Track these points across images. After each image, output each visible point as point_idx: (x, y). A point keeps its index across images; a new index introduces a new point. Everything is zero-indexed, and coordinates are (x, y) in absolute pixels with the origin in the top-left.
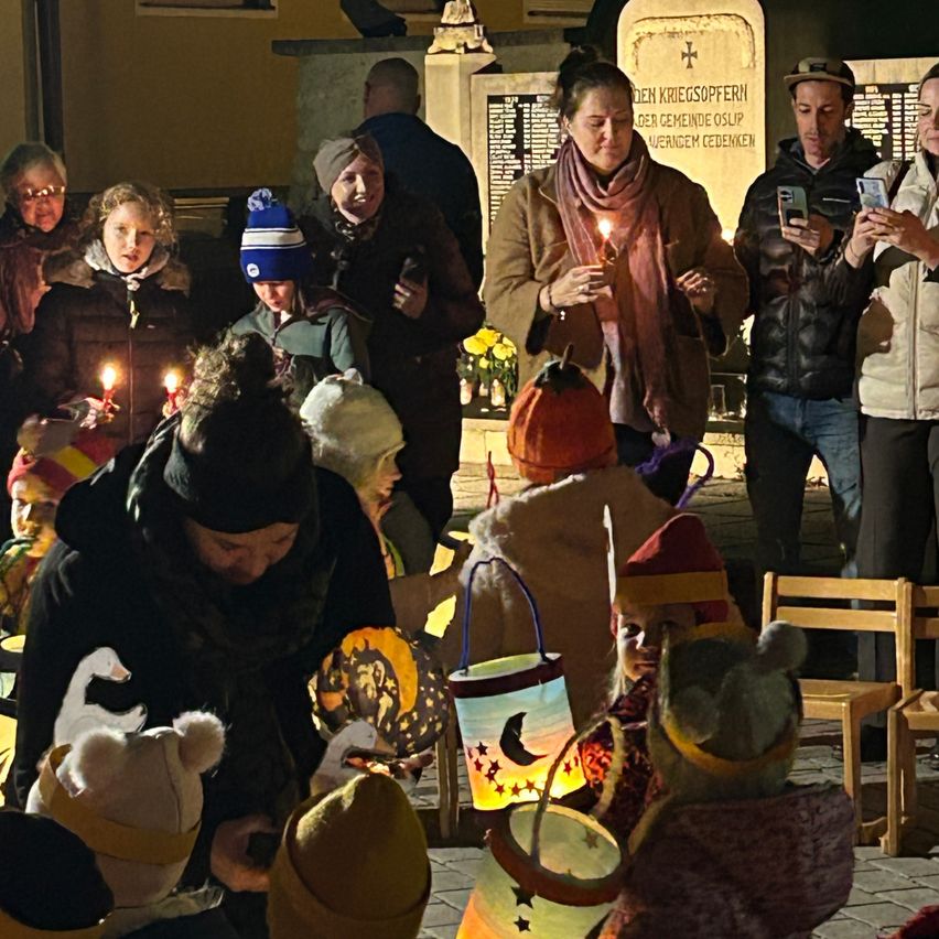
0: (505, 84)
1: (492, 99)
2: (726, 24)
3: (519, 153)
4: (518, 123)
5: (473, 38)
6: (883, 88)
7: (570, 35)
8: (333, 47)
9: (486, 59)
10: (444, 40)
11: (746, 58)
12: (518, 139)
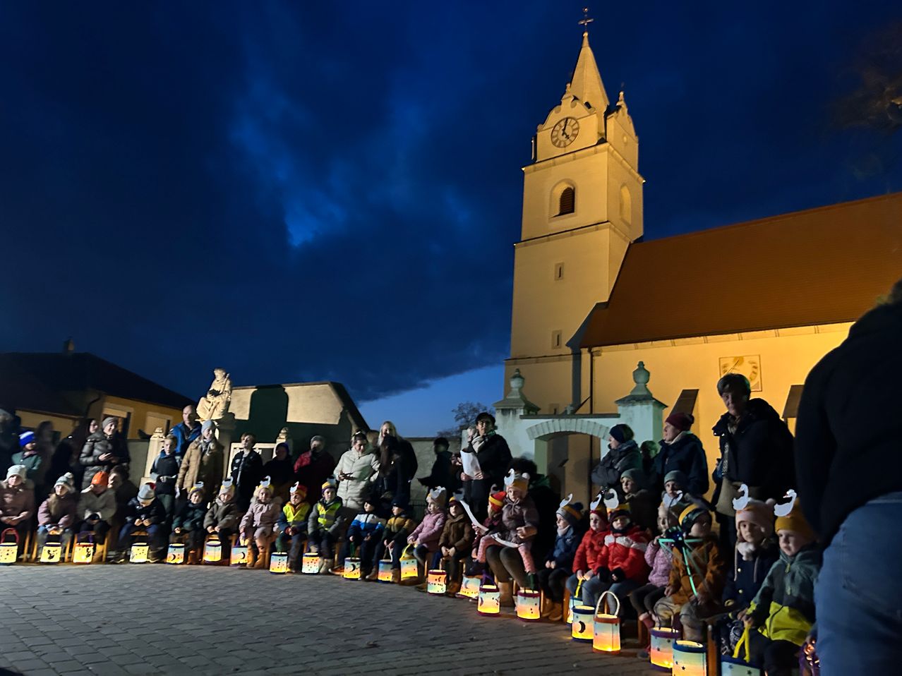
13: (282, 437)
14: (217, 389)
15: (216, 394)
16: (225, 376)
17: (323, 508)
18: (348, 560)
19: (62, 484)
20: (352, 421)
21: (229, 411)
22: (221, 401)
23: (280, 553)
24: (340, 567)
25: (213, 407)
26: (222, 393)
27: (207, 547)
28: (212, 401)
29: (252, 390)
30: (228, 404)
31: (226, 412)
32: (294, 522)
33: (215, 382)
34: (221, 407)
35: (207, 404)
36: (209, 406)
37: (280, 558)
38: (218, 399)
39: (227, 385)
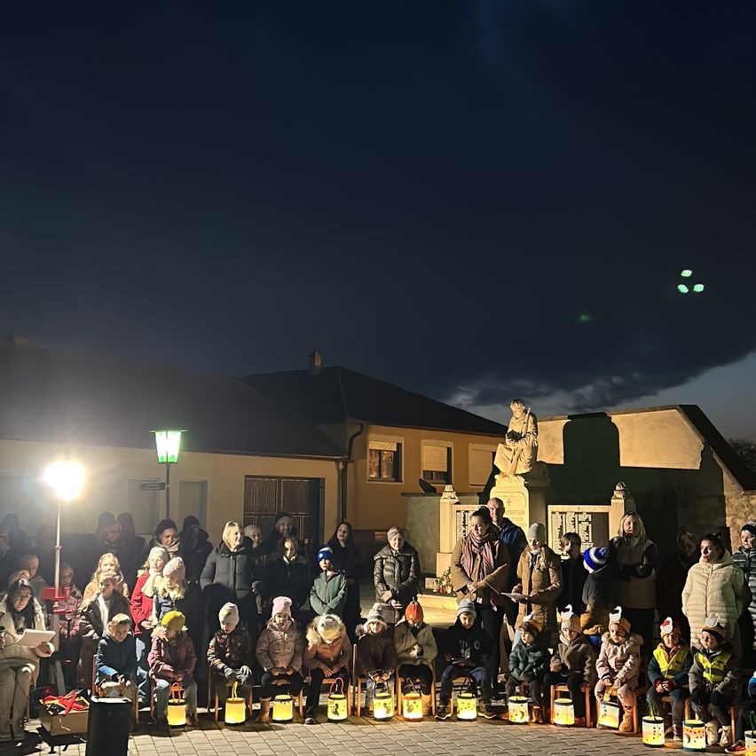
0: (462, 507)
1: (458, 511)
2: (520, 495)
3: (464, 526)
4: (464, 518)
5: (453, 495)
6: (560, 513)
7: (479, 494)
8: (418, 494)
9: (457, 501)
10: (445, 495)
11: (524, 503)
12: (464, 522)
13: (618, 496)
14: (517, 430)
15: (516, 437)
16: (525, 411)
17: (706, 659)
18: (748, 736)
19: (377, 620)
20: (721, 465)
21: (538, 460)
22: (525, 447)
23: (652, 719)
24: (740, 744)
25: (515, 457)
26: (524, 436)
27: (555, 705)
28: (512, 448)
29: (564, 422)
30: (535, 450)
31: (534, 462)
32: (670, 672)
33: (513, 419)
34: (527, 455)
35: (507, 452)
36: (510, 455)
37: (655, 725)
38: (521, 445)
39: (530, 425)
